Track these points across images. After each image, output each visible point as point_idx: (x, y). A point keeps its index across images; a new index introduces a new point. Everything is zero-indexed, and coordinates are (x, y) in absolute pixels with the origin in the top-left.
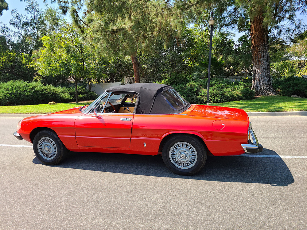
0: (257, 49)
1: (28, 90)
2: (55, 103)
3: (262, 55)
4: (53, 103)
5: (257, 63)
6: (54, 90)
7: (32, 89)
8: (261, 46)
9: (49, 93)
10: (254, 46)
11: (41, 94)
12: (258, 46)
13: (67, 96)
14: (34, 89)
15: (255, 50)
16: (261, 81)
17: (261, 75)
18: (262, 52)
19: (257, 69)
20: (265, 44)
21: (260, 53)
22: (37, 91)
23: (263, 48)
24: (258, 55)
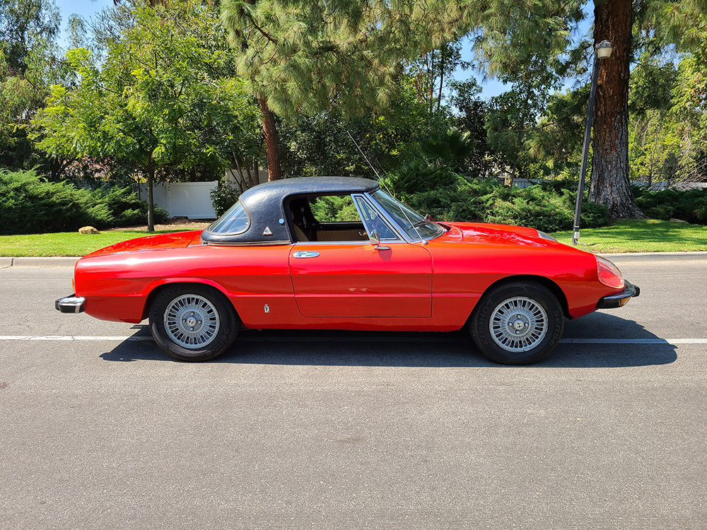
0: (609, 119)
1: (9, 193)
2: (95, 230)
4: (92, 230)
5: (606, 149)
6: (71, 195)
7: (17, 190)
8: (619, 113)
9: (64, 203)
10: (604, 112)
11: (45, 205)
12: (612, 115)
13: (101, 212)
14: (26, 191)
15: (605, 122)
16: (614, 189)
17: (615, 176)
18: (619, 128)
19: (607, 162)
20: (624, 110)
21: (615, 129)
22: (33, 198)
23: (622, 118)
24: (610, 134)
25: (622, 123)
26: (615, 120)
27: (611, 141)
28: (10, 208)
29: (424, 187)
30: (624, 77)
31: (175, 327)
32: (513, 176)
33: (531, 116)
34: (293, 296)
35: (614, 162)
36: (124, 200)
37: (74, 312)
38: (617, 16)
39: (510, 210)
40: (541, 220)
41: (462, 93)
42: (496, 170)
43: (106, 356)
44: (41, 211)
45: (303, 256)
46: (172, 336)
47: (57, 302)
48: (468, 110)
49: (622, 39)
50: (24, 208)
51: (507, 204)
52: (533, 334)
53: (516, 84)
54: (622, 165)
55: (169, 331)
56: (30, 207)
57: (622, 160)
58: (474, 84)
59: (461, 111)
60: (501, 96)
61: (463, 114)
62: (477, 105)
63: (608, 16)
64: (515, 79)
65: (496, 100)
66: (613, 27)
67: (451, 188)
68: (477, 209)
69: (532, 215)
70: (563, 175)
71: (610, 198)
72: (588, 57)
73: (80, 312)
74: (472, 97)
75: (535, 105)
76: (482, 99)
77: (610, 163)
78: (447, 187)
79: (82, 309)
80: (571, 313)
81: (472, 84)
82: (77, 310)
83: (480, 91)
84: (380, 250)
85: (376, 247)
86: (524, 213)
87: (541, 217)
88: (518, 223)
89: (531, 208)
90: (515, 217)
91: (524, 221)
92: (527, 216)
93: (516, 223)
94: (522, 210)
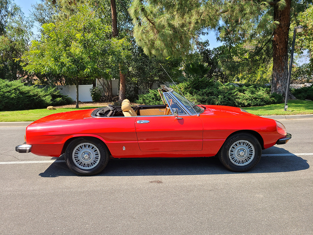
0: (281, 58)
1: (12, 91)
3: (285, 64)
5: (280, 71)
6: (37, 91)
7: (15, 89)
8: (285, 56)
9: (34, 96)
10: (279, 55)
11: (27, 96)
12: (282, 56)
14: (19, 90)
15: (279, 59)
16: (283, 87)
17: (283, 82)
18: (285, 62)
19: (280, 76)
21: (283, 62)
22: (22, 93)
23: (286, 58)
24: (281, 64)
25: (286, 60)
26: (283, 58)
27: (282, 67)
28: (13, 98)
29: (202, 87)
30: (287, 40)
31: (78, 159)
34: (137, 142)
35: (283, 76)
36: (54, 94)
37: (26, 152)
38: (285, 15)
39: (244, 96)
43: (42, 175)
44: (26, 99)
45: (141, 123)
46: (76, 163)
47: (17, 147)
49: (286, 25)
50: (19, 98)
52: (248, 157)
54: (286, 77)
55: (75, 161)
56: (21, 97)
57: (286, 75)
63: (281, 15)
66: (283, 20)
71: (281, 91)
73: (29, 152)
77: (281, 76)
79: (30, 151)
80: (264, 147)
82: (27, 151)
84: (178, 119)
85: (176, 117)
86: (251, 98)
87: (258, 100)
88: (248, 102)
89: (253, 96)
90: (247, 100)
91: (250, 101)
92: (251, 99)
93: (247, 102)
94: (250, 96)
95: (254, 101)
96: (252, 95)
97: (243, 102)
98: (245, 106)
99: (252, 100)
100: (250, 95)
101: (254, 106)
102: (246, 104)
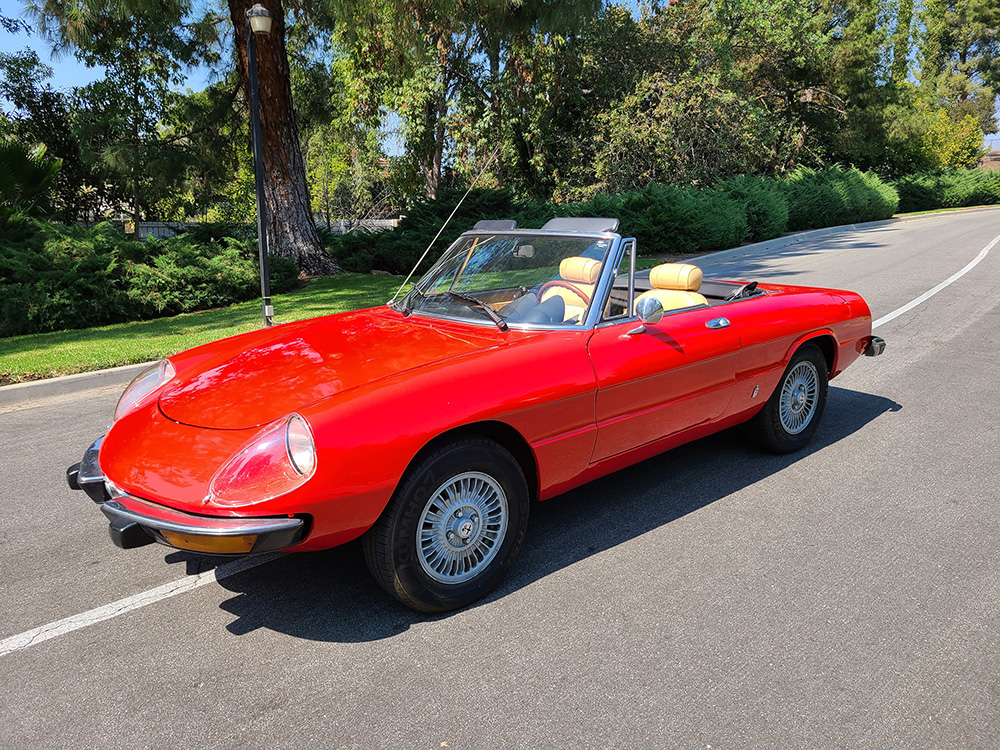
0: (273, 133)
3: (289, 153)
5: (278, 177)
8: (285, 125)
12: (277, 127)
15: (268, 136)
16: (298, 233)
17: (295, 215)
18: (288, 146)
19: (280, 195)
20: (291, 120)
21: (283, 148)
23: (290, 132)
24: (278, 154)
25: (291, 140)
26: (282, 134)
27: (282, 165)
30: (283, 71)
32: (136, 218)
33: (147, 122)
35: (290, 196)
39: (149, 276)
40: (204, 289)
41: (14, 75)
42: (106, 209)
48: (32, 106)
51: (143, 268)
53: (112, 69)
54: (302, 200)
57: (301, 193)
58: (34, 61)
59: (19, 106)
60: (89, 87)
61: (25, 114)
62: (49, 99)
64: (107, 59)
65: (82, 92)
67: (30, 245)
68: (91, 280)
69: (188, 282)
70: (213, 215)
71: (295, 247)
72: (221, 37)
74: (36, 85)
75: (152, 107)
76: (56, 88)
77: (286, 196)
78: (20, 244)
81: (32, 61)
83: (49, 74)
86: (175, 281)
87: (204, 285)
88: (168, 298)
89: (185, 272)
90: (161, 288)
91: (177, 293)
92: (180, 284)
93: (164, 297)
94: (171, 275)
95: (190, 292)
96: (180, 271)
97: (149, 298)
98: (156, 314)
99: (180, 288)
100: (173, 268)
101: (192, 309)
102: (161, 305)
